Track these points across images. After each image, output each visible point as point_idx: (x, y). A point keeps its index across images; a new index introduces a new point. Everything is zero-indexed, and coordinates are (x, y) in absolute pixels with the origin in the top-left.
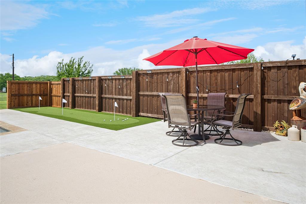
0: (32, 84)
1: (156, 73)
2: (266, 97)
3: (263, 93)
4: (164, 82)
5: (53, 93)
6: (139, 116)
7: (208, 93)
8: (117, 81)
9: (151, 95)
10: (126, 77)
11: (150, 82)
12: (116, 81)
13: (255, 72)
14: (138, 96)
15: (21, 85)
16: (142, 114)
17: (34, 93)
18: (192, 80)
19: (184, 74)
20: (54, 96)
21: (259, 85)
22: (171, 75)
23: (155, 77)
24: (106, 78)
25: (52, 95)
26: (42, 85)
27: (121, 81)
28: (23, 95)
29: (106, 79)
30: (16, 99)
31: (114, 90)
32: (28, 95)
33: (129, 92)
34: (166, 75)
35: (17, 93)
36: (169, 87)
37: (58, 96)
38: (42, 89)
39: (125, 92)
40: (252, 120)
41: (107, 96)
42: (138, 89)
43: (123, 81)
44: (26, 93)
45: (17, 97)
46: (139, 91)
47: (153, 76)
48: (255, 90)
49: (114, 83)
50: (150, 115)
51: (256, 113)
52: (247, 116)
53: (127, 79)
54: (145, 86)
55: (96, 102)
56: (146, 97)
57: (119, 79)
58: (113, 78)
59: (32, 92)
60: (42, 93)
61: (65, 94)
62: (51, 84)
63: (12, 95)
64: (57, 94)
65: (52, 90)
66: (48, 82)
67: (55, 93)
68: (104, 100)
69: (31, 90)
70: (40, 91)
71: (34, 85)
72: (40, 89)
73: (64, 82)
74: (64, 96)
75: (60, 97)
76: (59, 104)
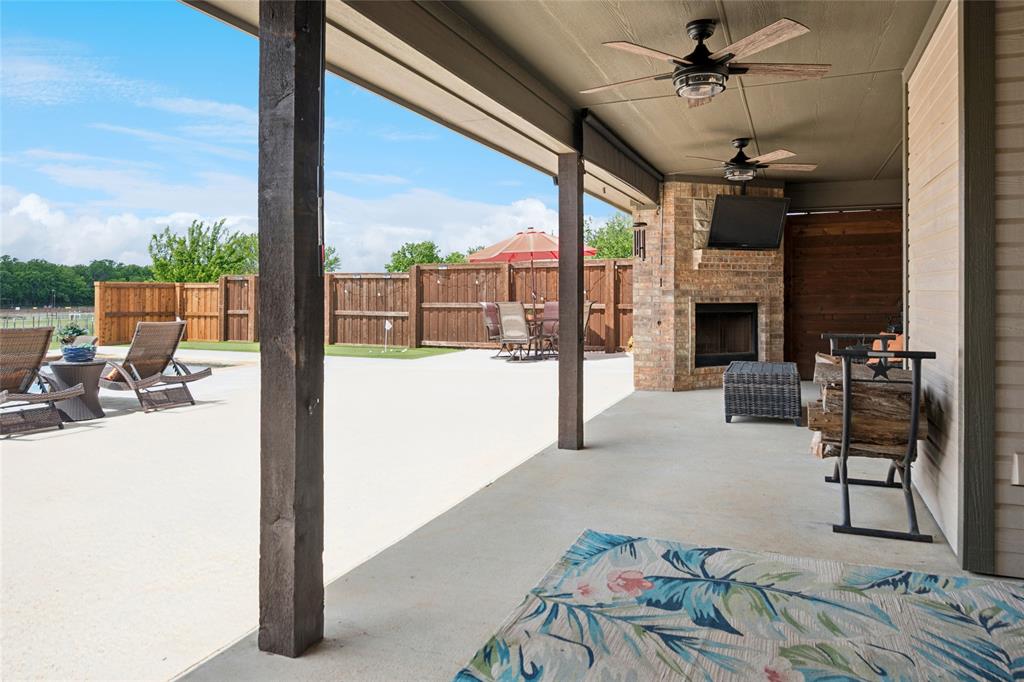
0: (145, 289)
1: (454, 270)
2: (620, 306)
3: (617, 302)
4: (469, 285)
5: (189, 310)
6: (421, 346)
7: (544, 302)
8: (373, 284)
9: (445, 309)
10: (393, 276)
11: (443, 285)
12: (369, 283)
13: (607, 270)
14: (420, 311)
15: (123, 291)
16: (428, 343)
17: (148, 310)
18: (519, 283)
19: (507, 273)
20: (193, 317)
21: (612, 291)
22: (483, 273)
23: (453, 276)
24: (346, 277)
25: (186, 314)
26: (164, 292)
27: (382, 284)
28: (127, 315)
29: (345, 280)
30: (112, 323)
31: (365, 301)
32: (135, 315)
33: (399, 303)
34: (475, 274)
35: (115, 310)
36: (479, 294)
37: (205, 317)
38: (163, 300)
39: (390, 303)
40: (603, 337)
42: (420, 299)
43: (386, 283)
44: (132, 310)
45: (115, 319)
46: (422, 301)
47: (449, 275)
48: (606, 297)
49: (365, 287)
50: (443, 343)
51: (608, 328)
52: (597, 331)
53: (395, 280)
54: (433, 291)
56: (436, 312)
57: (377, 279)
58: (363, 277)
59: (144, 307)
60: (163, 310)
61: (230, 312)
62: (183, 289)
63: (106, 314)
64: (201, 314)
65: (184, 302)
66: (177, 284)
67: (195, 310)
68: (340, 321)
69: (142, 302)
70: (160, 306)
71: (148, 290)
72: (159, 301)
73: (226, 286)
74: (227, 316)
75: (211, 317)
76: (208, 334)
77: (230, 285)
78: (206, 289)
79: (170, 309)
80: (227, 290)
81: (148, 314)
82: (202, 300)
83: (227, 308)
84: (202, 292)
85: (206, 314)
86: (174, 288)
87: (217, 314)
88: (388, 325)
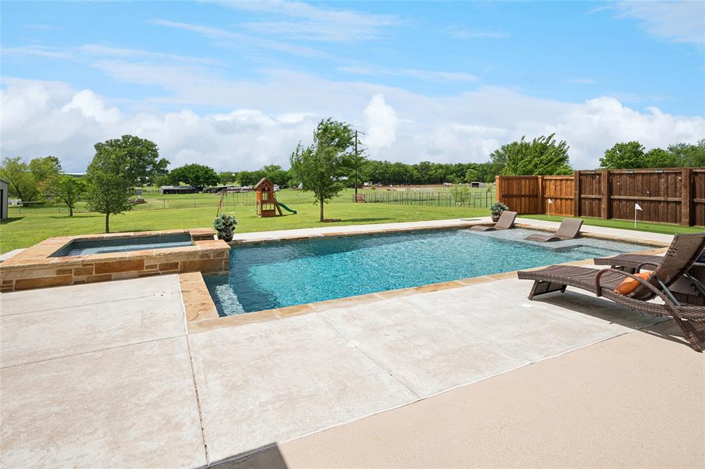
17: (523, 193)
20: (551, 198)
25: (545, 196)
28: (513, 196)
32: (517, 196)
35: (506, 193)
37: (561, 199)
38: (531, 187)
41: (616, 197)
44: (515, 193)
55: (603, 206)
59: (521, 192)
60: (531, 193)
61: (583, 196)
62: (543, 180)
63: (503, 196)
64: (559, 196)
65: (544, 188)
66: (540, 176)
67: (552, 194)
68: (615, 204)
69: (520, 189)
70: (529, 191)
71: (523, 181)
72: (529, 187)
73: (579, 177)
74: (580, 199)
75: (566, 199)
76: (564, 210)
77: (582, 177)
78: (561, 180)
79: (535, 193)
80: (580, 181)
81: (523, 196)
82: (558, 188)
83: (580, 194)
84: (559, 182)
85: (562, 197)
86: (537, 178)
87: (572, 197)
88: (637, 207)
